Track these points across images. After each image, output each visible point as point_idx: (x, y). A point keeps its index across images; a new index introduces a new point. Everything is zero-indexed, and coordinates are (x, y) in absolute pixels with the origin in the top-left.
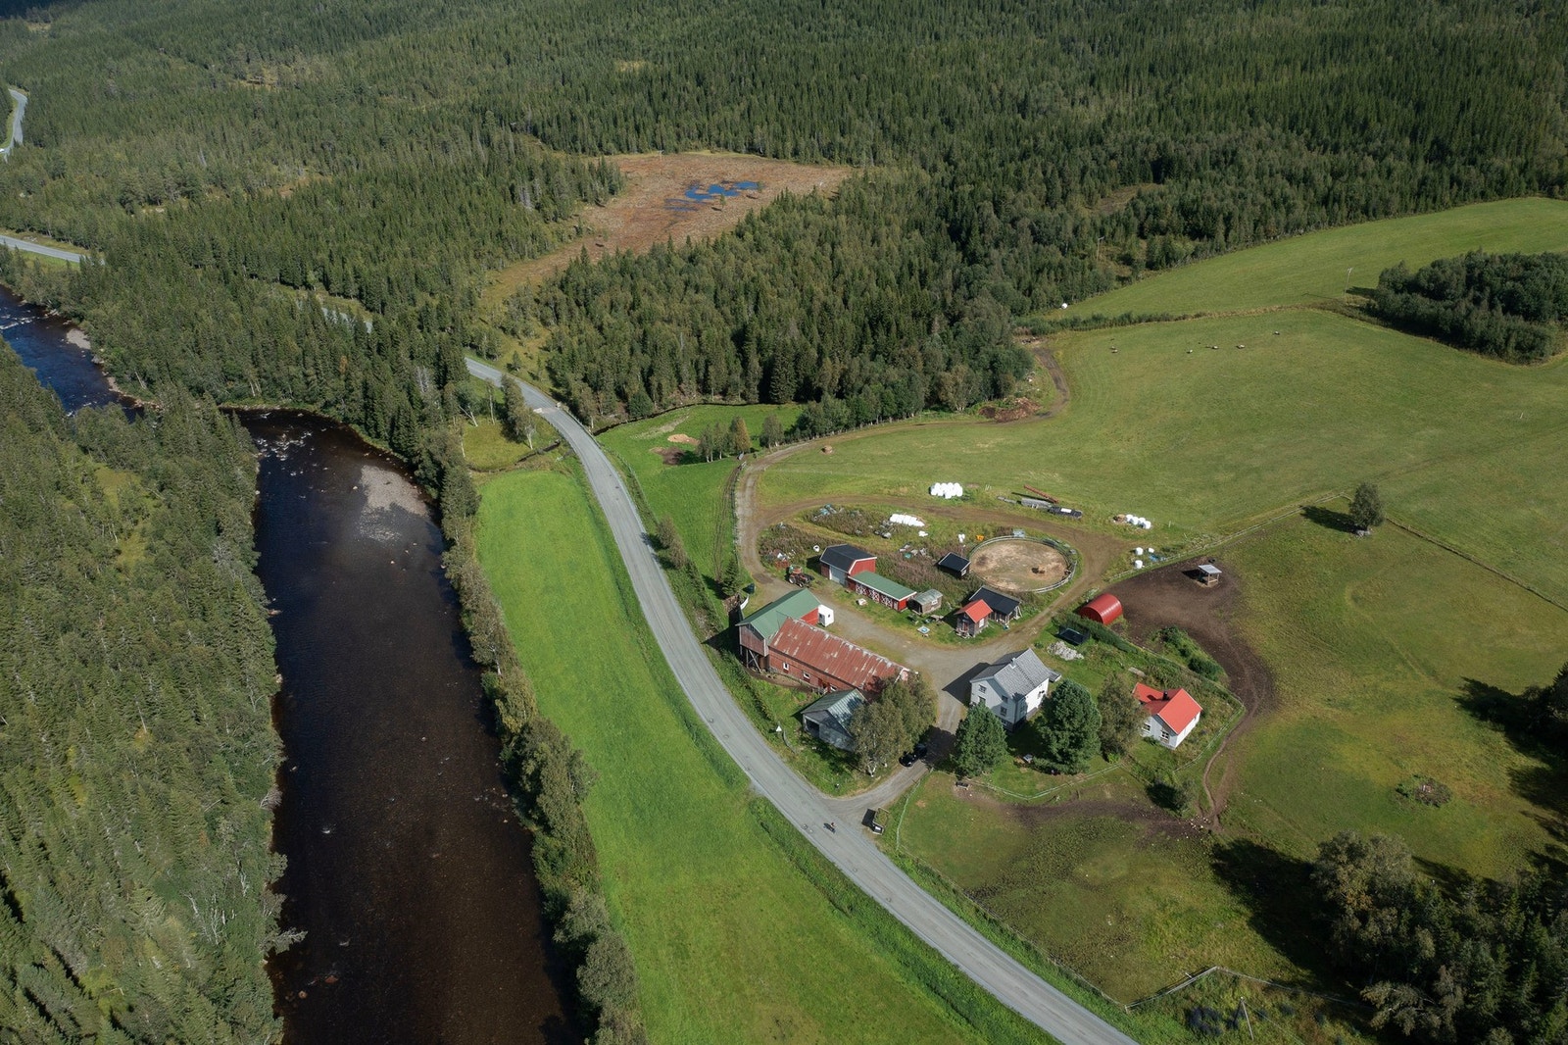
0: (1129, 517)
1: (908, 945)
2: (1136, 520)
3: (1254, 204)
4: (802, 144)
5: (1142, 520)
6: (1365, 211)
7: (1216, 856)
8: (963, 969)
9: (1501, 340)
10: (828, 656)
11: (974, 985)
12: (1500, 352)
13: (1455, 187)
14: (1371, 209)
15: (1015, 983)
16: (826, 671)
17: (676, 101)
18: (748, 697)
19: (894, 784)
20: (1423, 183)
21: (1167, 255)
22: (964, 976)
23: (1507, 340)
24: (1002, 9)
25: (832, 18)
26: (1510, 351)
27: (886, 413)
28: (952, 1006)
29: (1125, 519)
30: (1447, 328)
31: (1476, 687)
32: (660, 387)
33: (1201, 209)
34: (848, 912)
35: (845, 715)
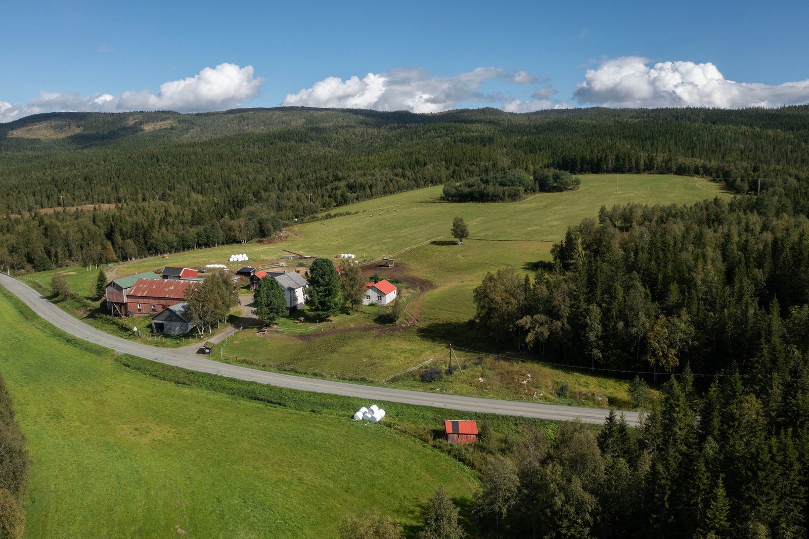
0: (343, 255)
1: (234, 385)
2: (346, 256)
3: (381, 181)
4: (147, 194)
5: (350, 255)
6: (432, 182)
7: (419, 332)
8: (272, 384)
9: (501, 195)
10: (167, 290)
11: (281, 389)
12: (502, 200)
13: (468, 173)
14: (434, 181)
15: (308, 383)
16: (167, 296)
17: (72, 186)
18: (114, 327)
19: (217, 339)
20: (454, 172)
21: (344, 199)
22: (275, 387)
23: (504, 194)
24: (251, 161)
25: (163, 167)
26: (506, 198)
27: (200, 242)
28: (268, 402)
29: (340, 256)
30: (477, 195)
31: (529, 264)
32: (56, 253)
33: (357, 184)
34: (190, 383)
35: (180, 311)
